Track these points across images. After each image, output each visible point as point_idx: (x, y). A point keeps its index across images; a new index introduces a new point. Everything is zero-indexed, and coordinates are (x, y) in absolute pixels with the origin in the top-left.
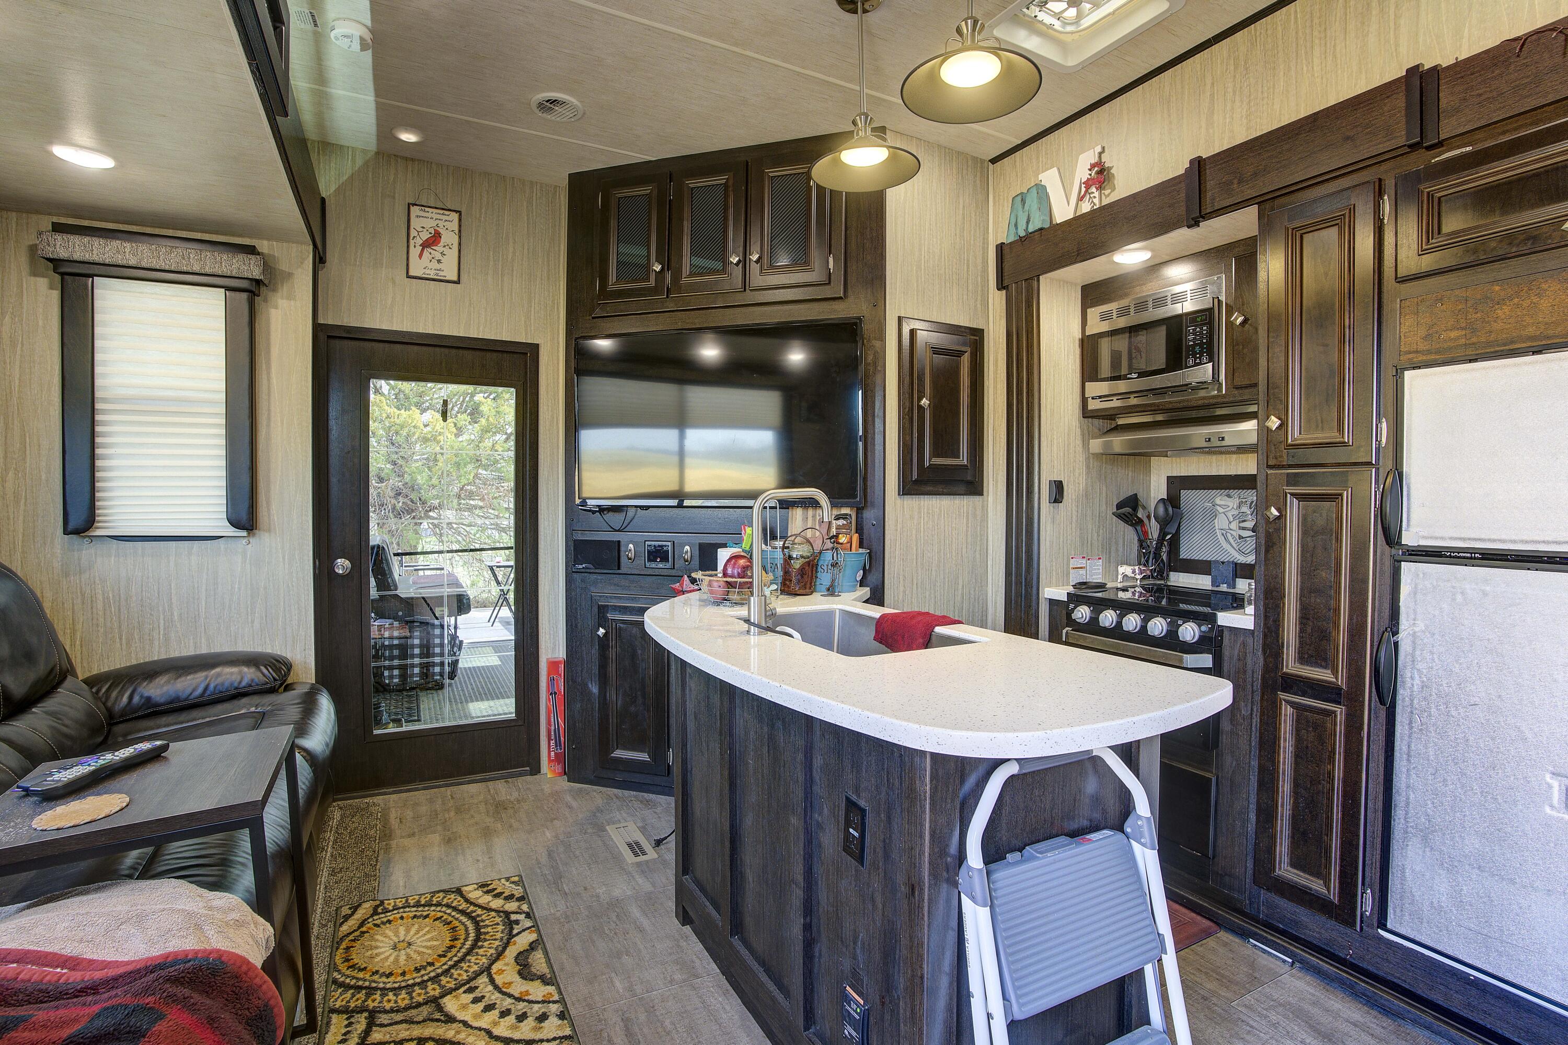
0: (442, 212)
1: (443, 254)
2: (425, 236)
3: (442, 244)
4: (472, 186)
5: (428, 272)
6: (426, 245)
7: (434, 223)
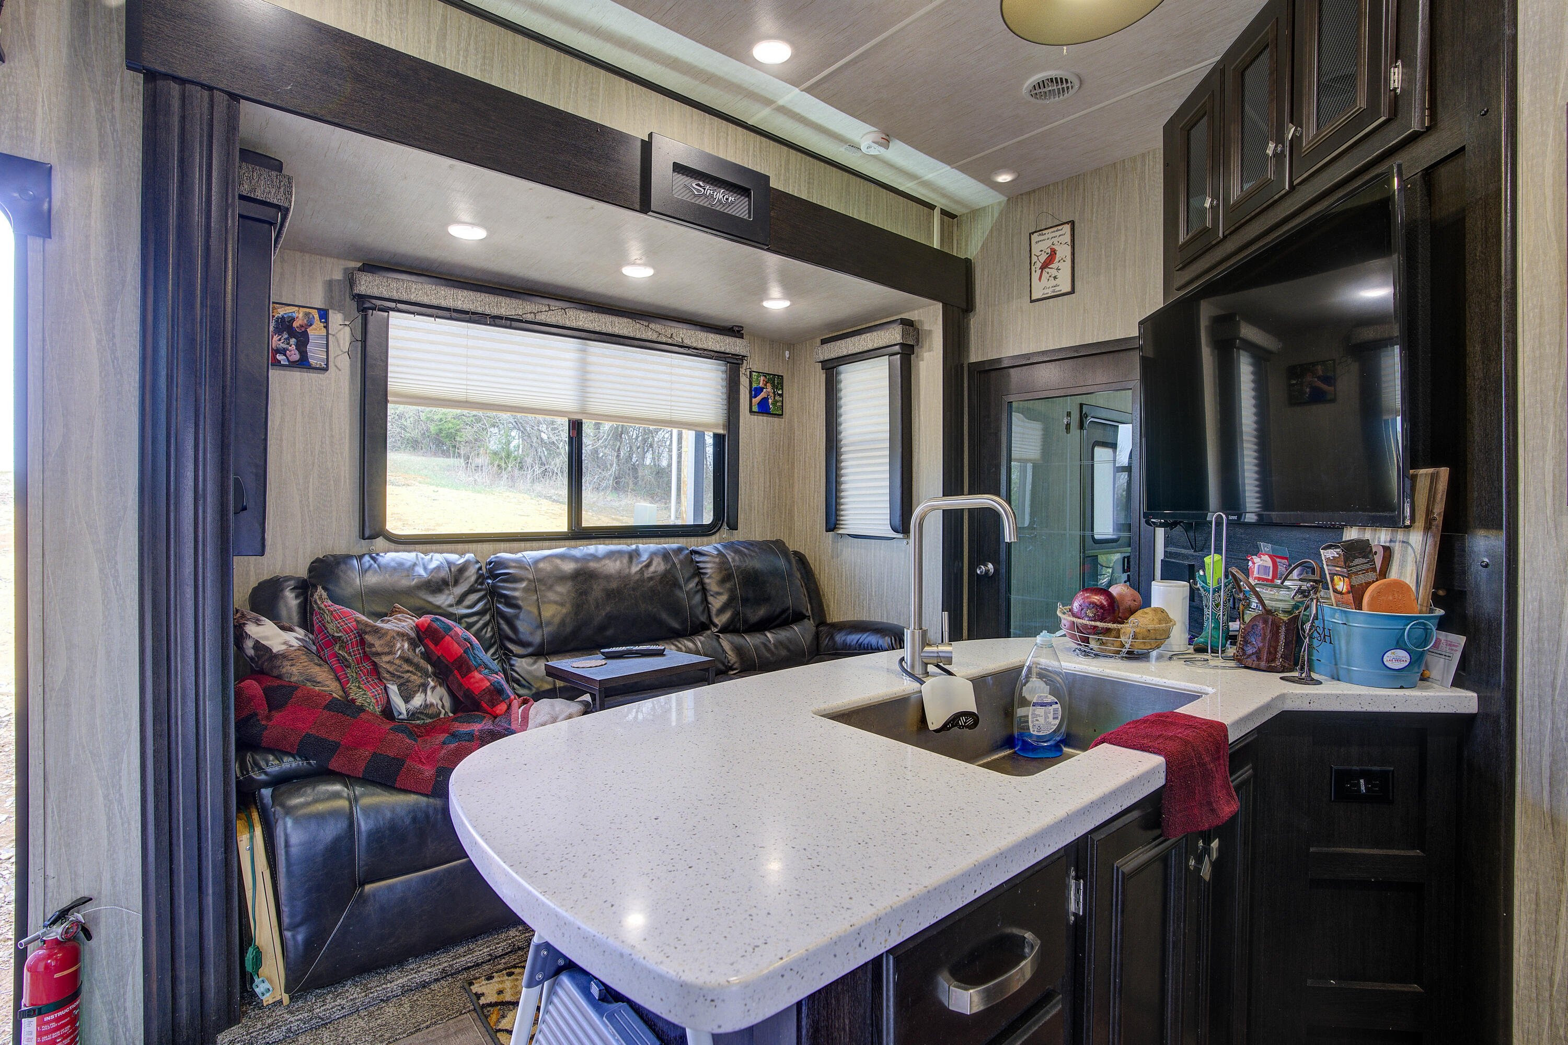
0: (1055, 229)
1: (1058, 269)
2: (1043, 258)
3: (1057, 260)
4: (1084, 190)
5: (1046, 291)
6: (1045, 266)
7: (1049, 243)
